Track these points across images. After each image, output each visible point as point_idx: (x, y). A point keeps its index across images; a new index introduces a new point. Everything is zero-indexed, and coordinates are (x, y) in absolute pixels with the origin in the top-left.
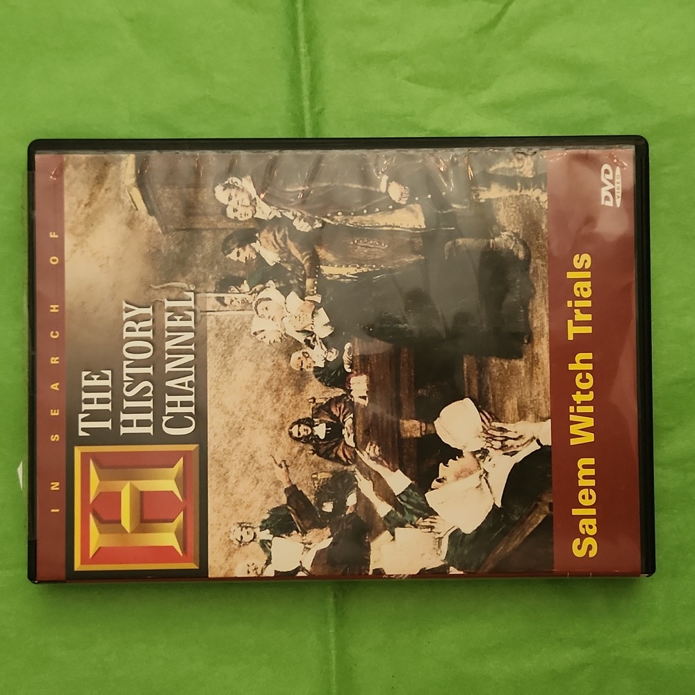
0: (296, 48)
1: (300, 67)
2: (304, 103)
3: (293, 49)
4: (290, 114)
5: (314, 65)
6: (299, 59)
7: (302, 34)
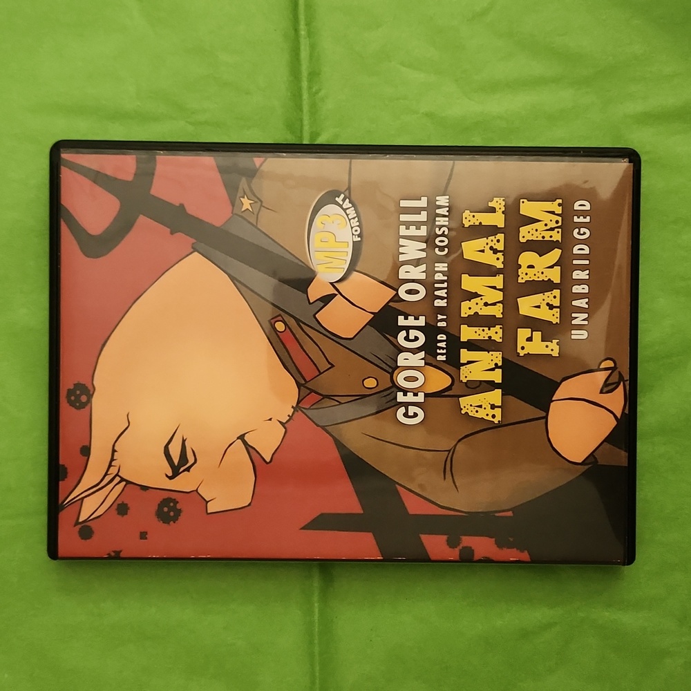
0: (296, 30)
1: (299, 49)
2: (303, 83)
3: (293, 32)
4: (289, 94)
5: (313, 47)
6: (299, 42)
7: (302, 17)
